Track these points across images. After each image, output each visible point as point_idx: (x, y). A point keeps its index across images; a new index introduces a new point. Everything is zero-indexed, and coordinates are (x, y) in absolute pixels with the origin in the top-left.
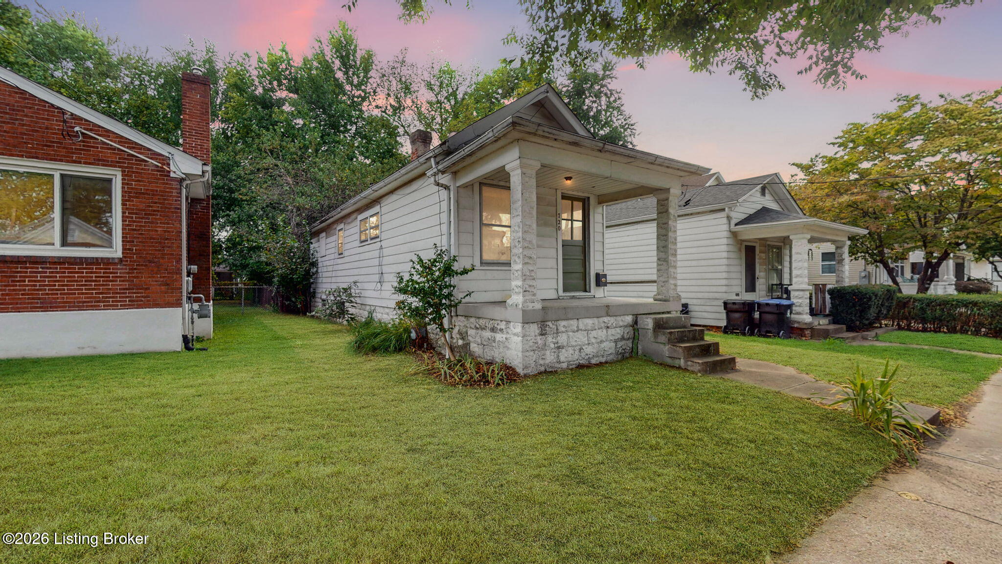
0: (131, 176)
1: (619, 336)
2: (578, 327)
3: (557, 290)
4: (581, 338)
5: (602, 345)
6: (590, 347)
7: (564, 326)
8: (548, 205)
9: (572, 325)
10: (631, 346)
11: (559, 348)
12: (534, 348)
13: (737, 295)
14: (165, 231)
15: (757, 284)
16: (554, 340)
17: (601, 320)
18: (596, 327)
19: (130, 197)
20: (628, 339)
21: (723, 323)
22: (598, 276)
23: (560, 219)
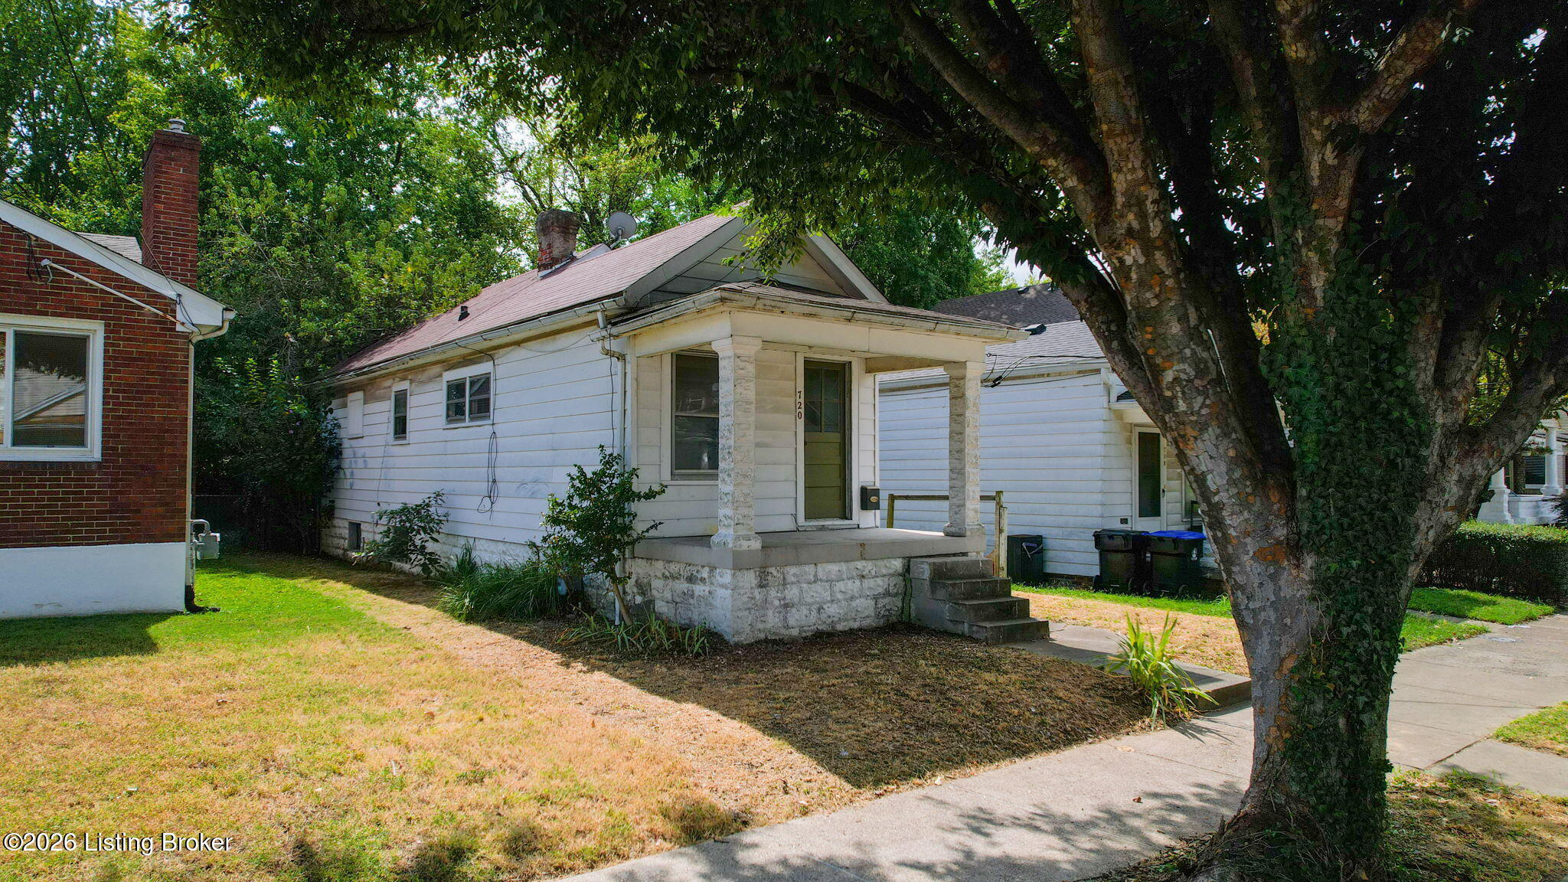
0: (118, 332)
1: (881, 590)
2: (815, 575)
3: (795, 517)
4: (820, 592)
5: (854, 604)
6: (835, 606)
7: (794, 575)
8: (782, 378)
10: (900, 605)
11: (786, 606)
12: (750, 605)
13: (1124, 521)
14: (165, 419)
15: (1164, 501)
17: (852, 565)
18: (845, 577)
19: (116, 365)
20: (896, 595)
21: (1095, 571)
22: (864, 491)
23: (802, 400)
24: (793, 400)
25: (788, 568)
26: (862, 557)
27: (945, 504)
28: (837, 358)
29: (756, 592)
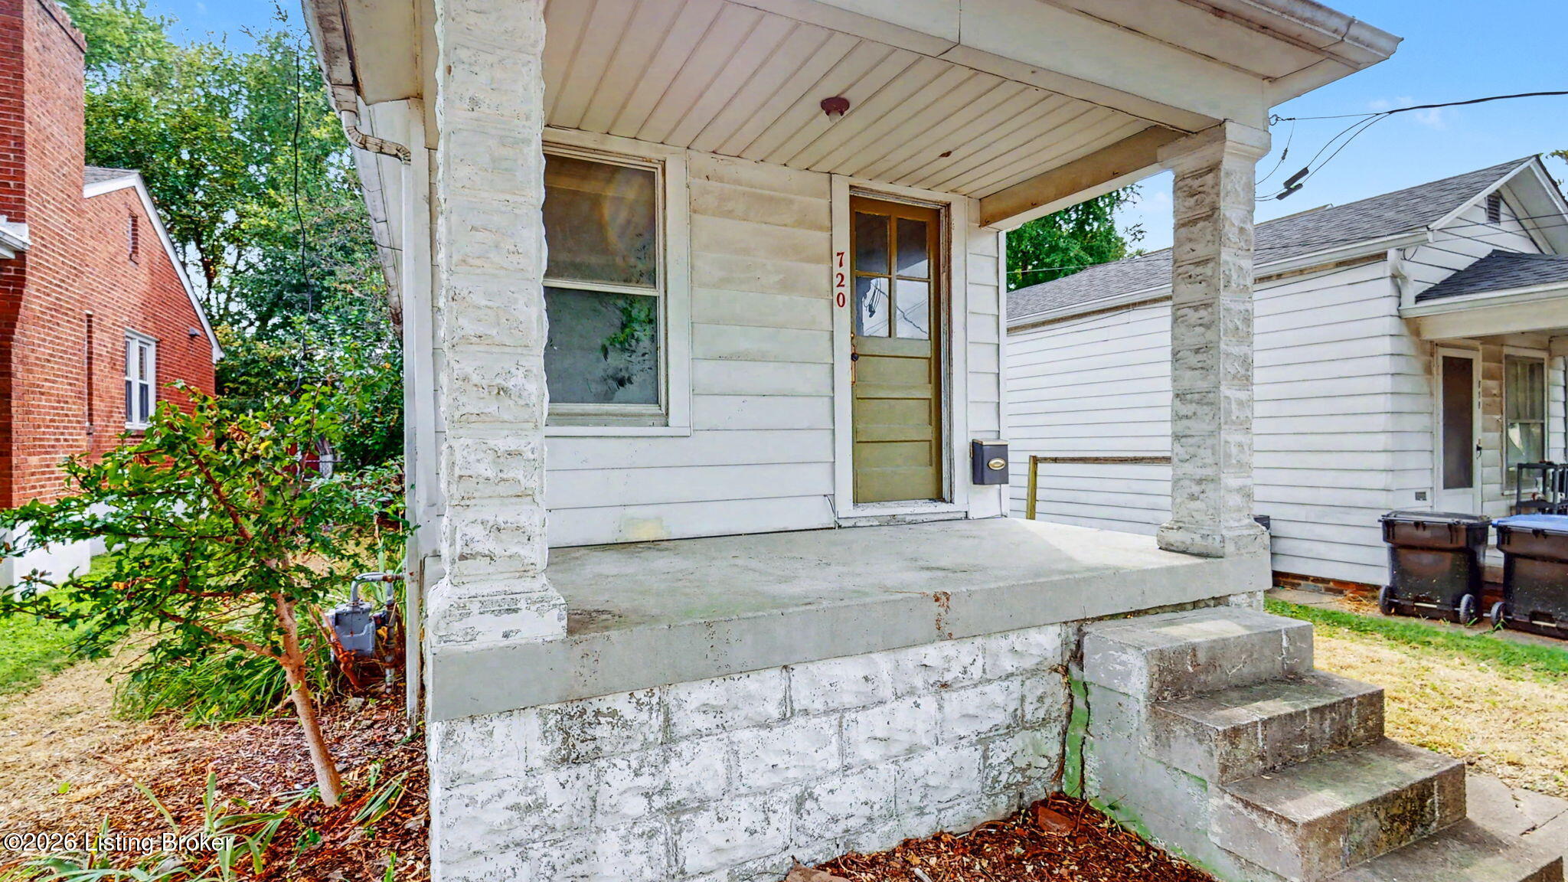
1: (1001, 718)
2: (787, 700)
3: (831, 498)
5: (916, 767)
6: (854, 781)
7: (705, 709)
8: (800, 223)
9: (749, 697)
10: (1055, 750)
11: (675, 810)
13: (1421, 496)
15: (1477, 463)
16: (645, 781)
17: (910, 657)
18: (886, 692)
20: (1044, 722)
21: (1383, 578)
22: (977, 451)
23: (846, 270)
24: (824, 268)
25: (681, 691)
26: (942, 632)
27: (1165, 471)
28: (918, 193)
29: (549, 784)
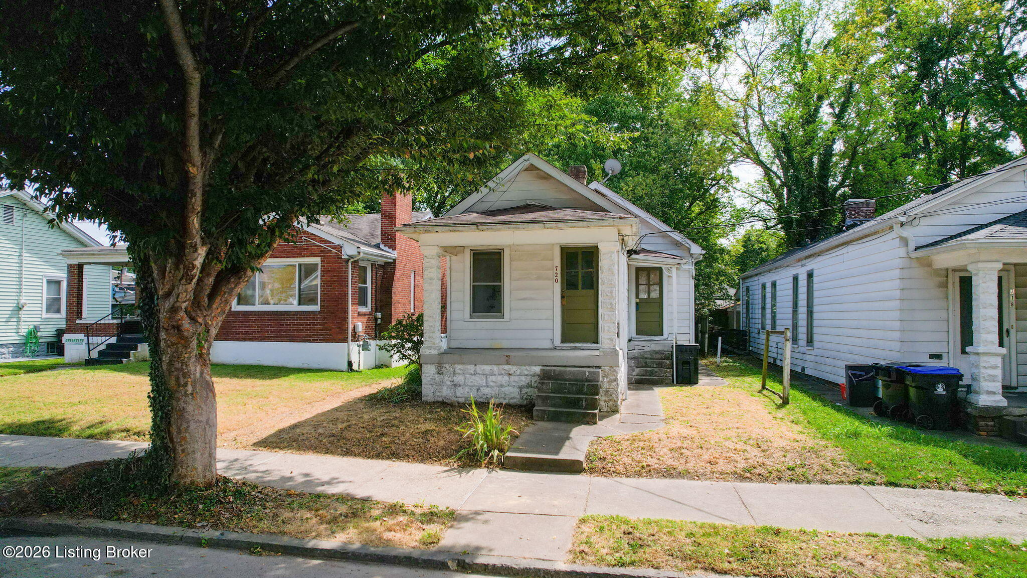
0: (325, 261)
1: (524, 384)
2: (475, 371)
3: (553, 341)
4: (479, 380)
5: (503, 389)
6: (489, 389)
9: (468, 369)
10: (538, 393)
11: (455, 385)
12: (432, 383)
13: (936, 357)
16: (451, 379)
17: (501, 367)
18: (497, 373)
19: (325, 273)
20: (536, 387)
23: (559, 271)
24: (552, 271)
25: (456, 366)
26: (508, 363)
29: (436, 376)
